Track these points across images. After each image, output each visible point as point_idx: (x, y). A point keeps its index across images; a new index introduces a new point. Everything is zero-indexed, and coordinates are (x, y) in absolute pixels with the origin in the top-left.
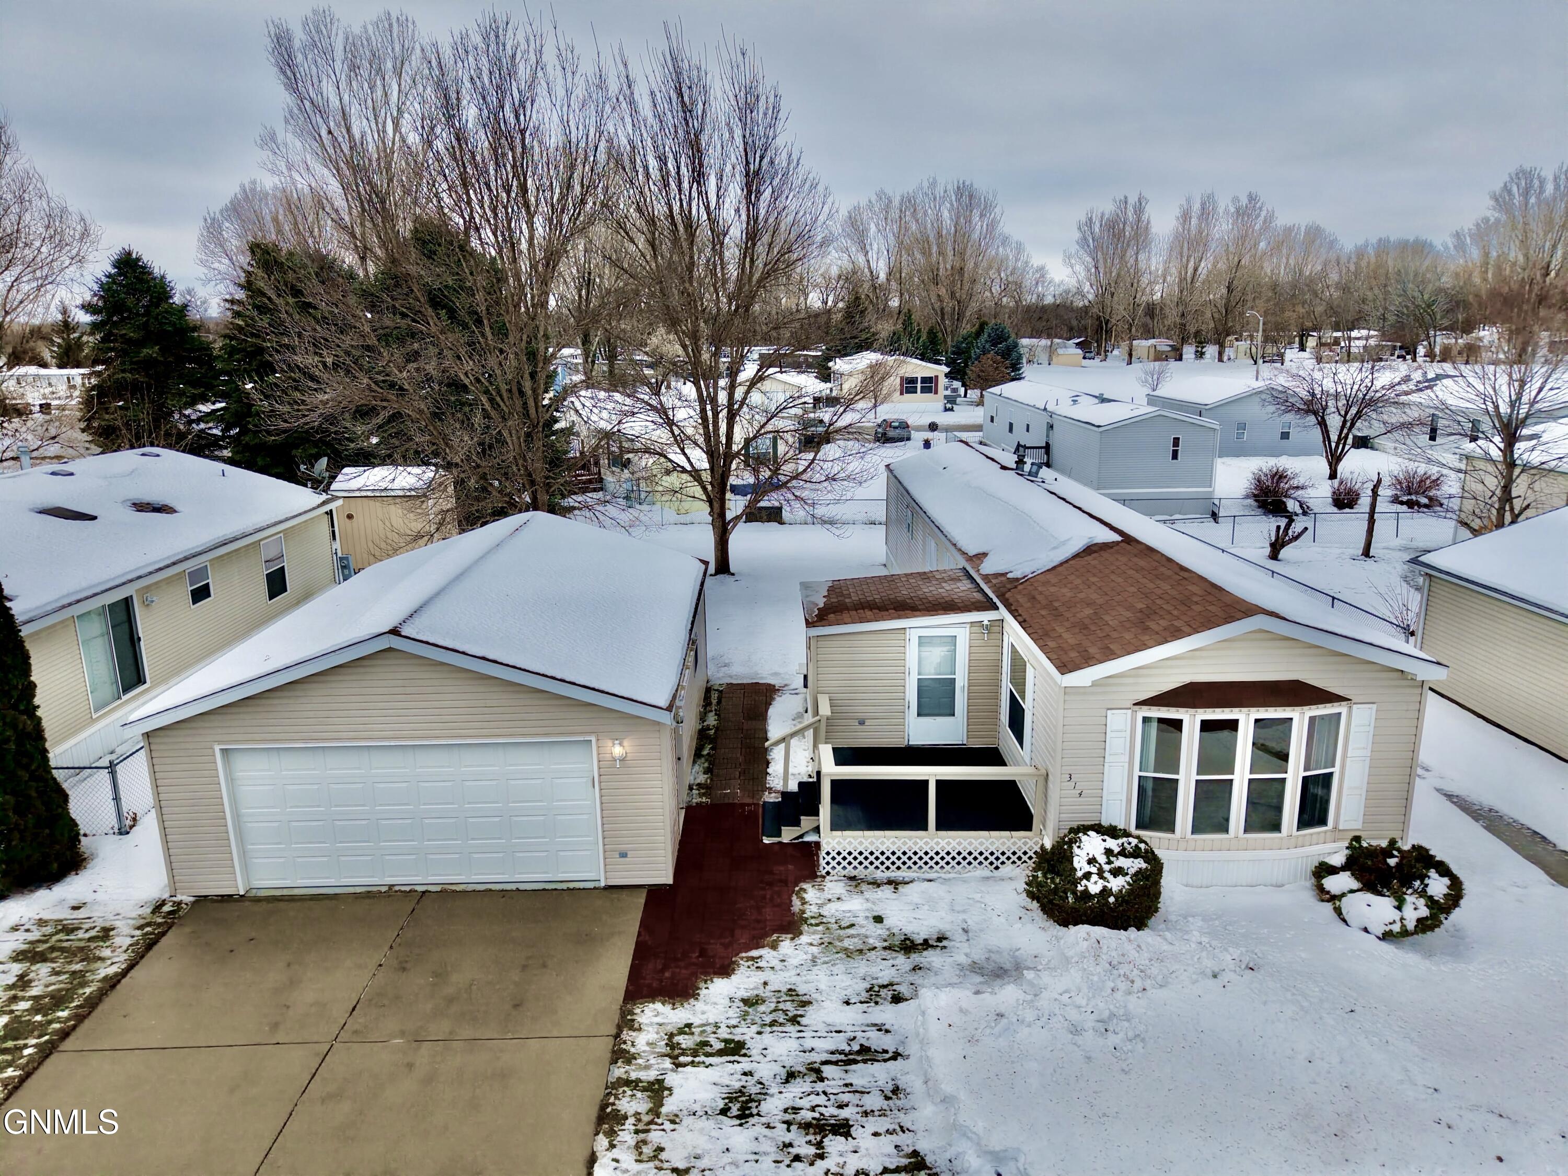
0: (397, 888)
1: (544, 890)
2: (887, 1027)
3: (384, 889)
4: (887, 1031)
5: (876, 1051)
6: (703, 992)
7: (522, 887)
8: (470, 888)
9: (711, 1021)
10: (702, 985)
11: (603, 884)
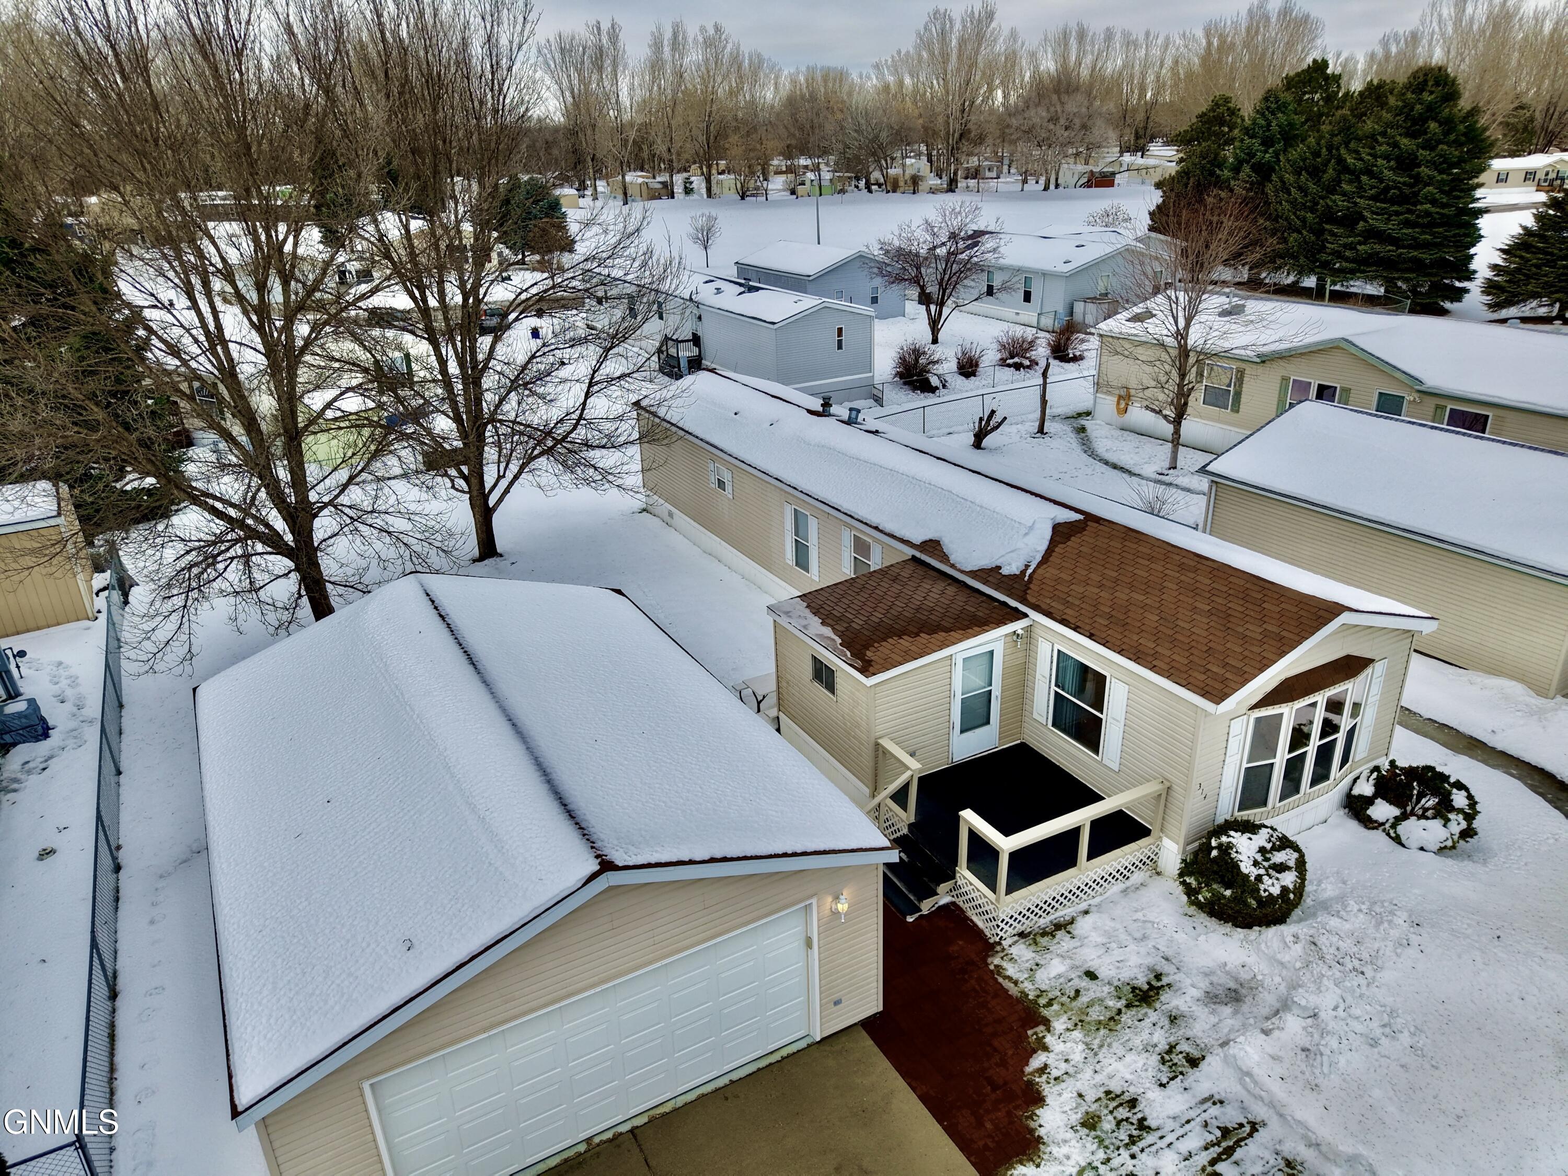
0: (597, 1140)
1: (759, 1070)
2: (1217, 1097)
3: (582, 1148)
4: (1221, 1102)
5: (1235, 1129)
6: (1042, 1132)
7: (735, 1076)
8: (680, 1102)
9: (1083, 1164)
10: (1032, 1125)
11: (818, 1039)
